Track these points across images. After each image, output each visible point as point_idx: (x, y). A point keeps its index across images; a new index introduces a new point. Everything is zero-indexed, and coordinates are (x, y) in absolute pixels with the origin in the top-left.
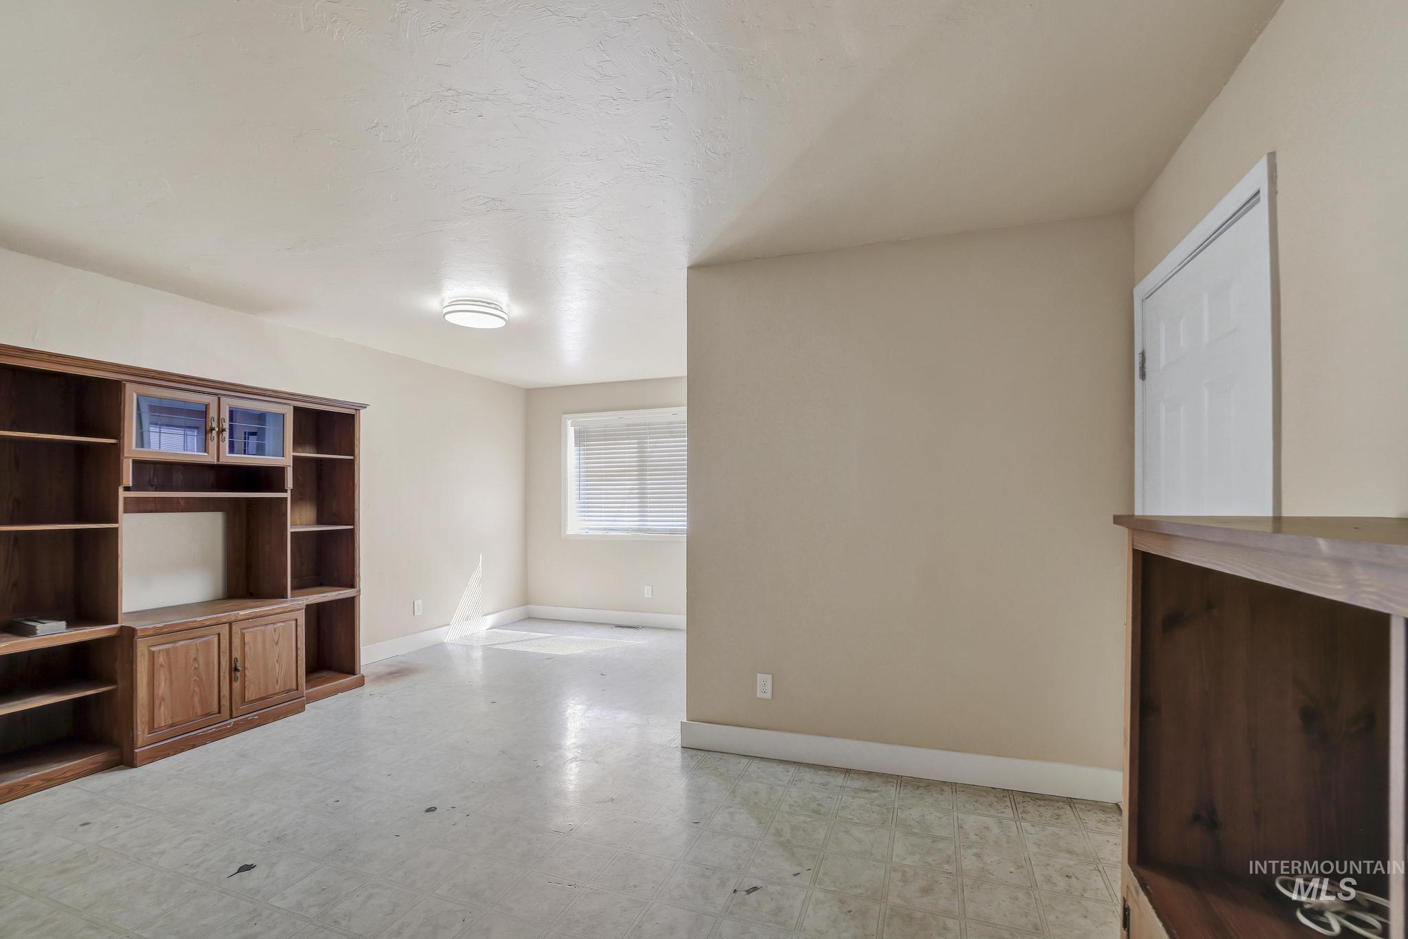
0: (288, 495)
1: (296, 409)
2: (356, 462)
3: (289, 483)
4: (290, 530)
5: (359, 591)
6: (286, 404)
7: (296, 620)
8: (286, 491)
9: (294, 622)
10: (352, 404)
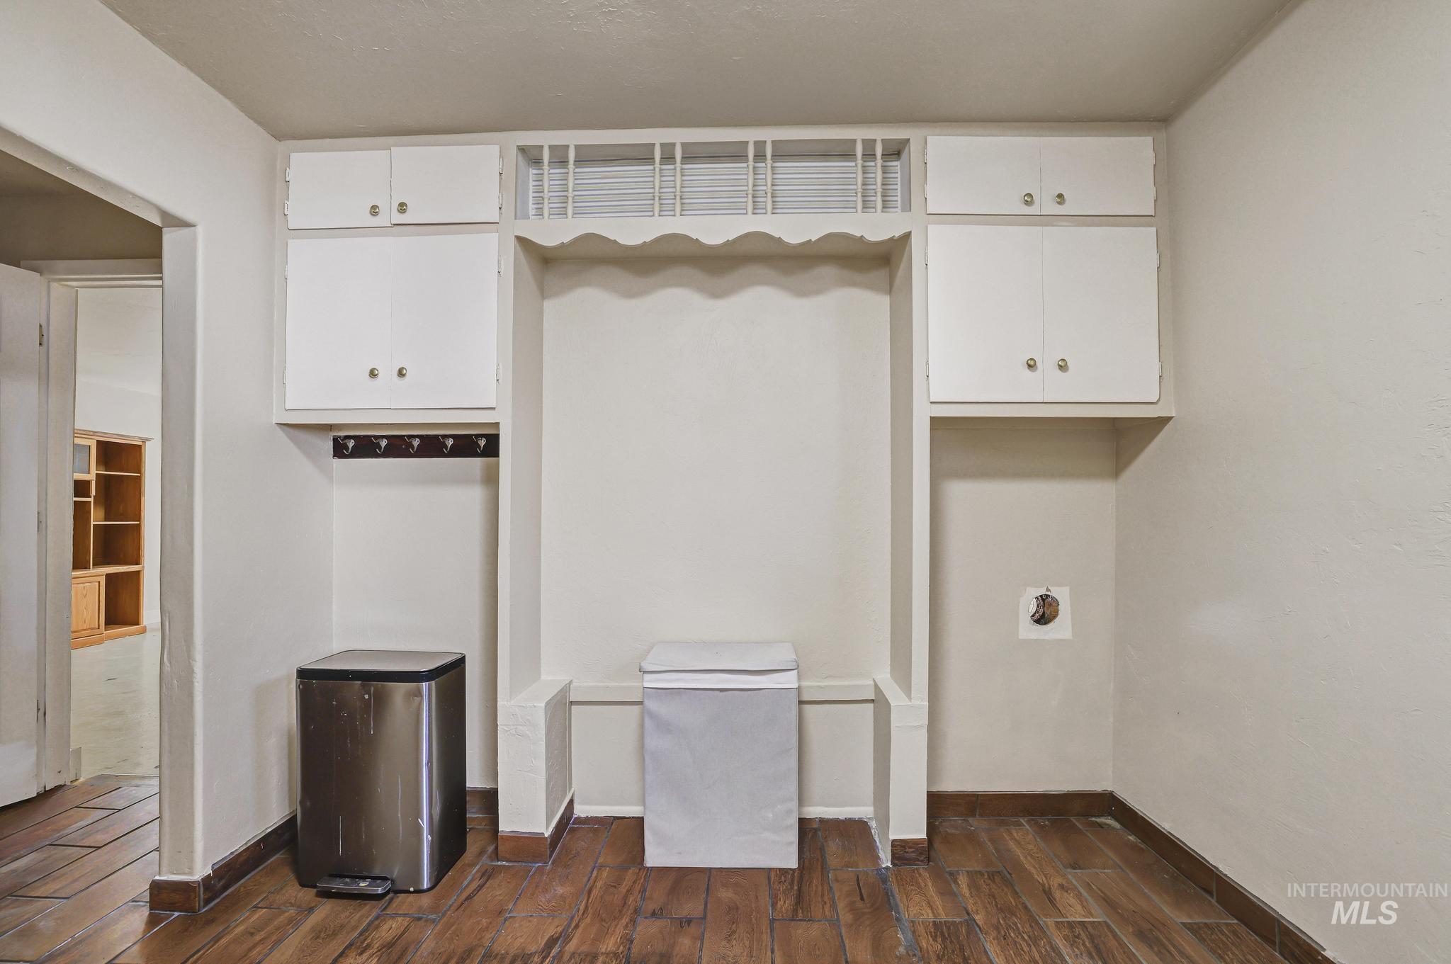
0: (92, 500)
1: (98, 442)
2: (143, 479)
3: (93, 492)
4: (92, 523)
5: (143, 567)
6: (91, 439)
7: (99, 582)
8: (91, 497)
9: (97, 584)
10: (140, 438)
